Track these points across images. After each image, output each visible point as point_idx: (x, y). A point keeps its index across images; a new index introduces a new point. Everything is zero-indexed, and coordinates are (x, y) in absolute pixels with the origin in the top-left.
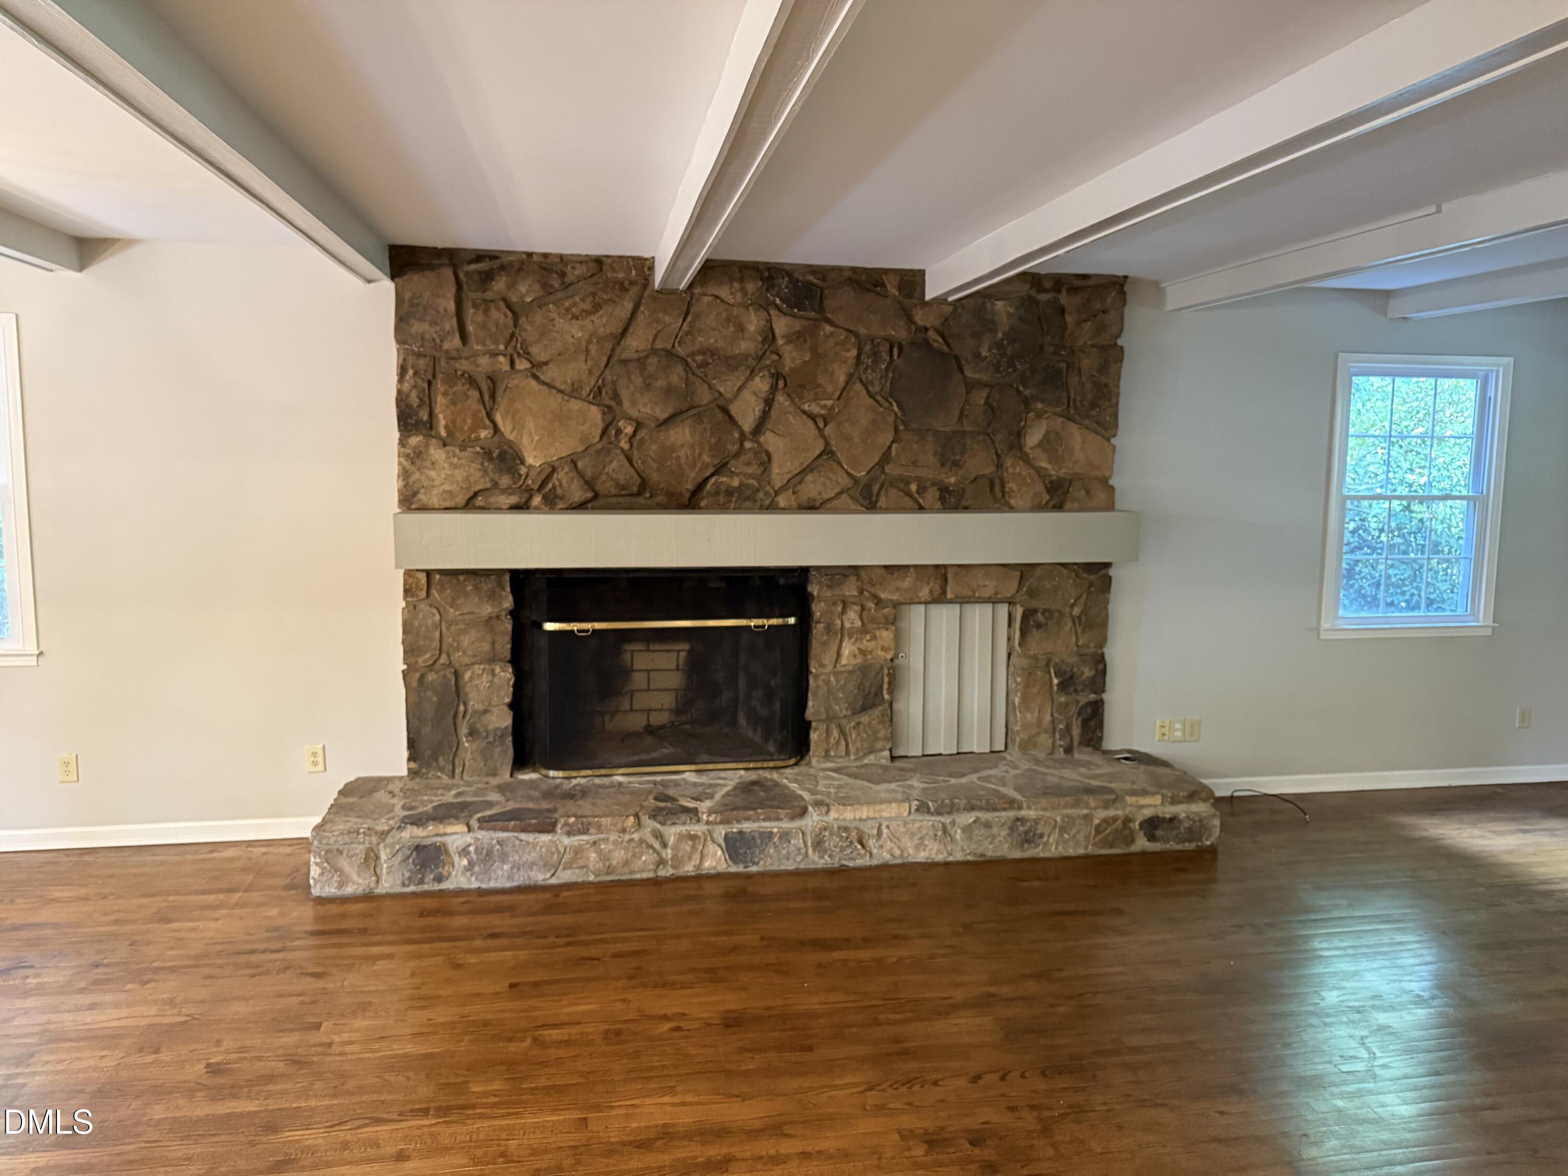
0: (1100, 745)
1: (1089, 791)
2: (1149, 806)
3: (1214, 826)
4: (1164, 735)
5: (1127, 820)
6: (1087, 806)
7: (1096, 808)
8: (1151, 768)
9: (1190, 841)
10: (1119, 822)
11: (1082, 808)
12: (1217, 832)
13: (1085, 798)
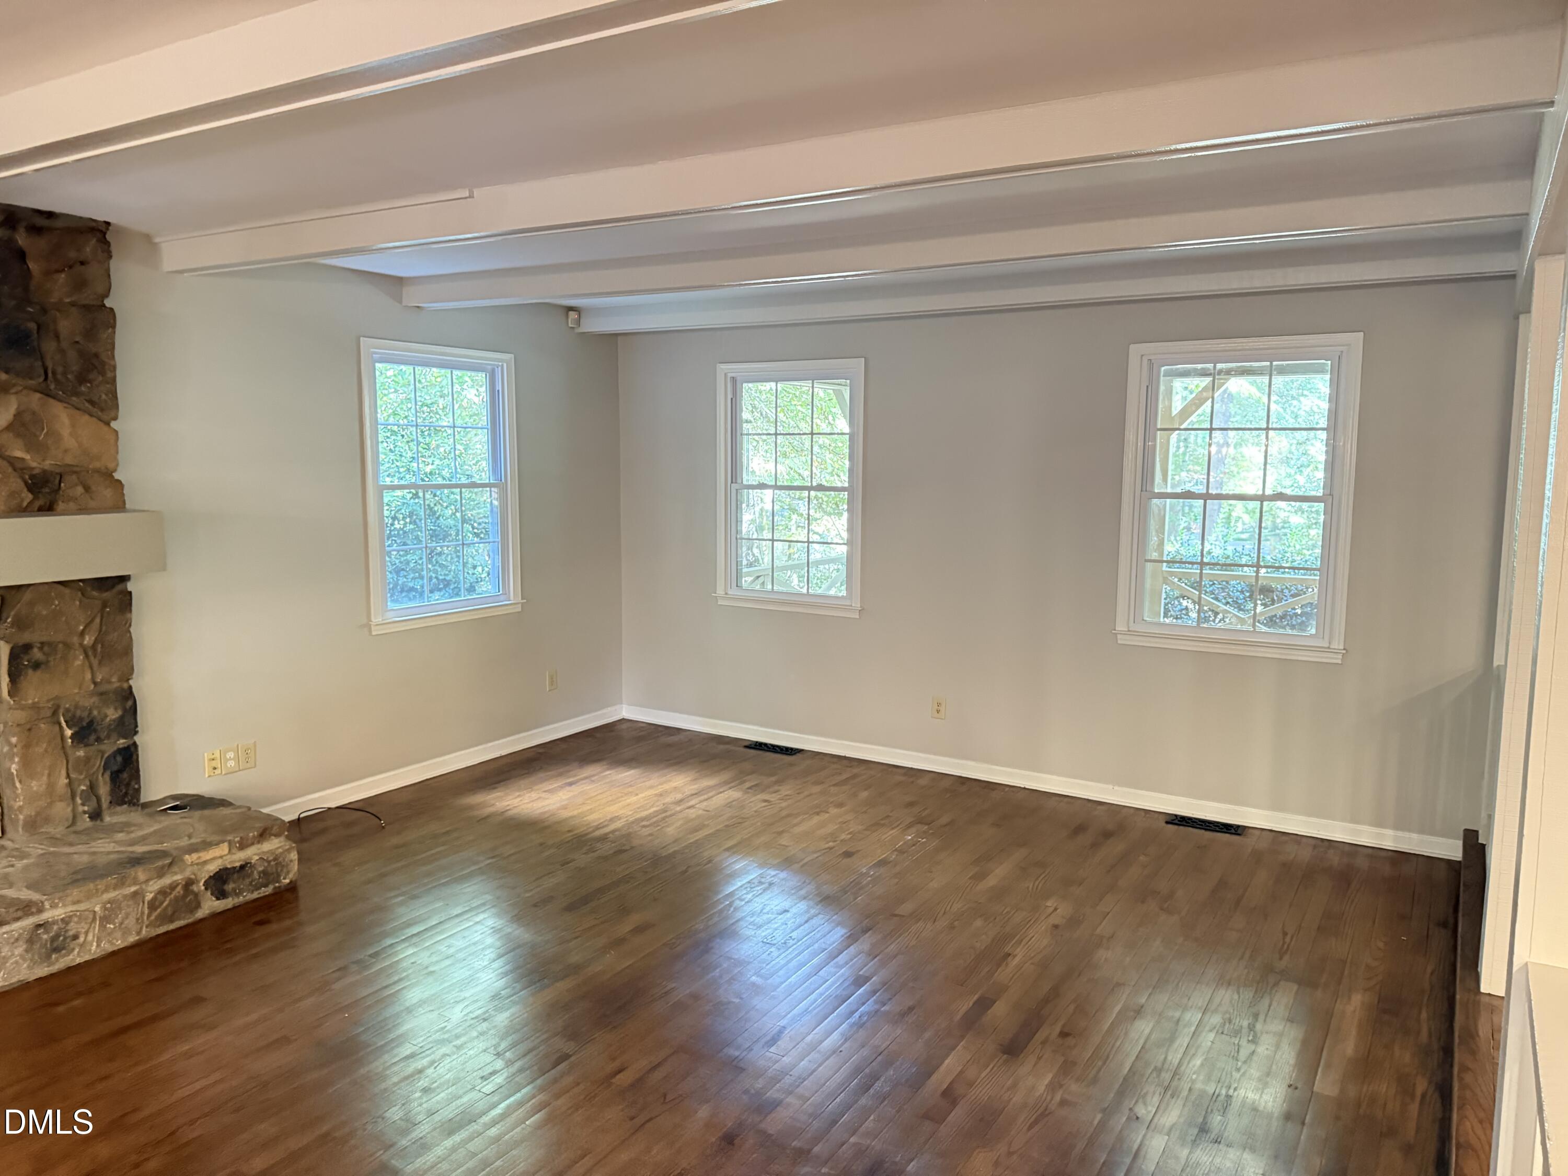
0: (138, 800)
1: (136, 861)
2: (214, 859)
3: (291, 861)
4: (215, 768)
5: (189, 883)
6: (135, 882)
7: (147, 881)
8: (207, 812)
9: (266, 886)
10: (179, 888)
11: (129, 886)
12: (295, 867)
13: (132, 872)
